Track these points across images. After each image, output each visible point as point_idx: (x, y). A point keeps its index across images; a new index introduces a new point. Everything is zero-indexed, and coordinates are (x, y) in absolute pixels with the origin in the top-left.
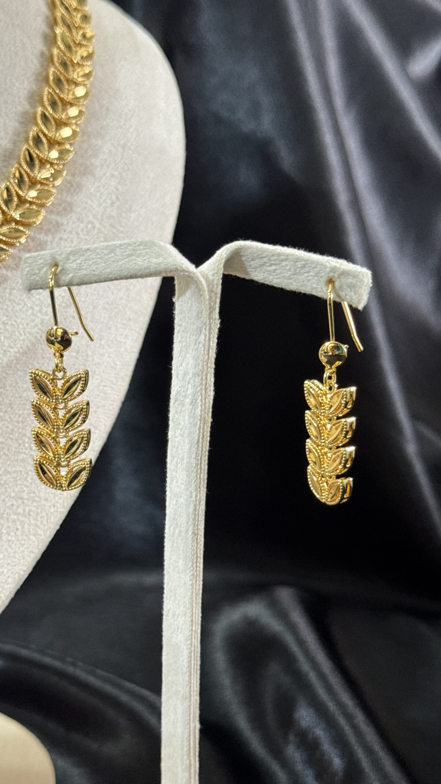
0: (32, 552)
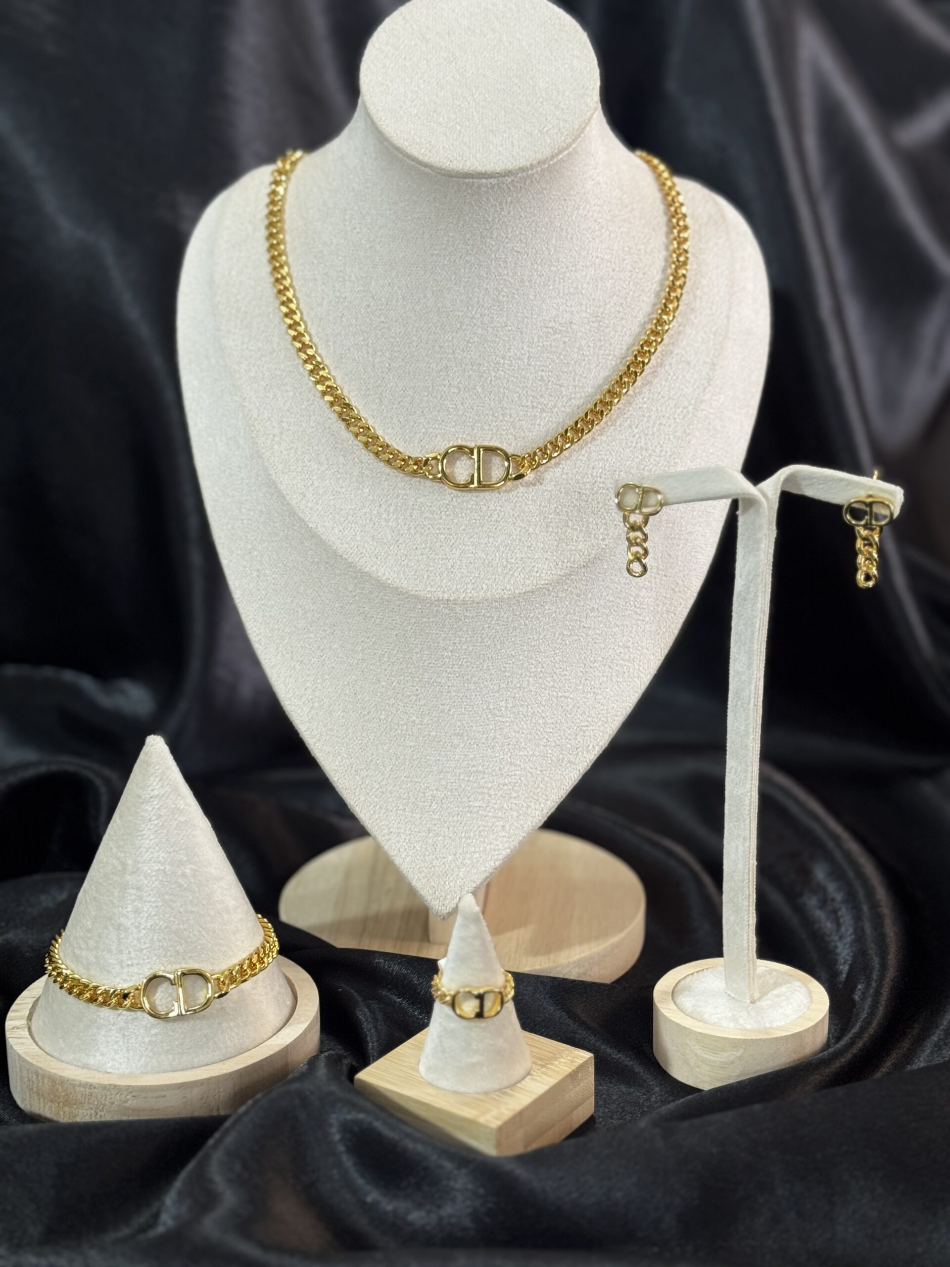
0: (636, 692)
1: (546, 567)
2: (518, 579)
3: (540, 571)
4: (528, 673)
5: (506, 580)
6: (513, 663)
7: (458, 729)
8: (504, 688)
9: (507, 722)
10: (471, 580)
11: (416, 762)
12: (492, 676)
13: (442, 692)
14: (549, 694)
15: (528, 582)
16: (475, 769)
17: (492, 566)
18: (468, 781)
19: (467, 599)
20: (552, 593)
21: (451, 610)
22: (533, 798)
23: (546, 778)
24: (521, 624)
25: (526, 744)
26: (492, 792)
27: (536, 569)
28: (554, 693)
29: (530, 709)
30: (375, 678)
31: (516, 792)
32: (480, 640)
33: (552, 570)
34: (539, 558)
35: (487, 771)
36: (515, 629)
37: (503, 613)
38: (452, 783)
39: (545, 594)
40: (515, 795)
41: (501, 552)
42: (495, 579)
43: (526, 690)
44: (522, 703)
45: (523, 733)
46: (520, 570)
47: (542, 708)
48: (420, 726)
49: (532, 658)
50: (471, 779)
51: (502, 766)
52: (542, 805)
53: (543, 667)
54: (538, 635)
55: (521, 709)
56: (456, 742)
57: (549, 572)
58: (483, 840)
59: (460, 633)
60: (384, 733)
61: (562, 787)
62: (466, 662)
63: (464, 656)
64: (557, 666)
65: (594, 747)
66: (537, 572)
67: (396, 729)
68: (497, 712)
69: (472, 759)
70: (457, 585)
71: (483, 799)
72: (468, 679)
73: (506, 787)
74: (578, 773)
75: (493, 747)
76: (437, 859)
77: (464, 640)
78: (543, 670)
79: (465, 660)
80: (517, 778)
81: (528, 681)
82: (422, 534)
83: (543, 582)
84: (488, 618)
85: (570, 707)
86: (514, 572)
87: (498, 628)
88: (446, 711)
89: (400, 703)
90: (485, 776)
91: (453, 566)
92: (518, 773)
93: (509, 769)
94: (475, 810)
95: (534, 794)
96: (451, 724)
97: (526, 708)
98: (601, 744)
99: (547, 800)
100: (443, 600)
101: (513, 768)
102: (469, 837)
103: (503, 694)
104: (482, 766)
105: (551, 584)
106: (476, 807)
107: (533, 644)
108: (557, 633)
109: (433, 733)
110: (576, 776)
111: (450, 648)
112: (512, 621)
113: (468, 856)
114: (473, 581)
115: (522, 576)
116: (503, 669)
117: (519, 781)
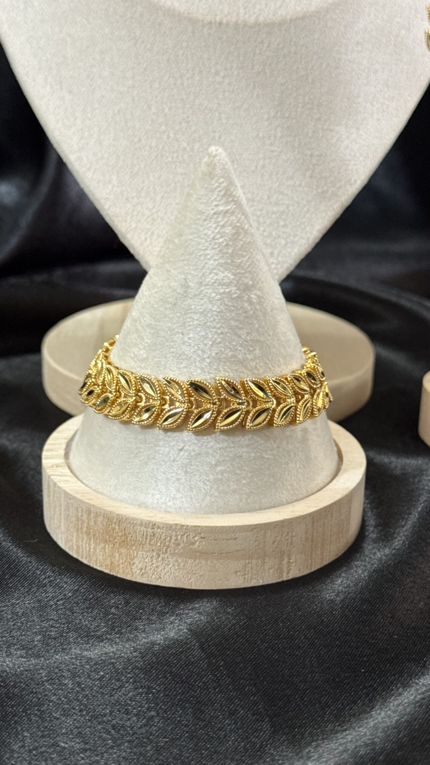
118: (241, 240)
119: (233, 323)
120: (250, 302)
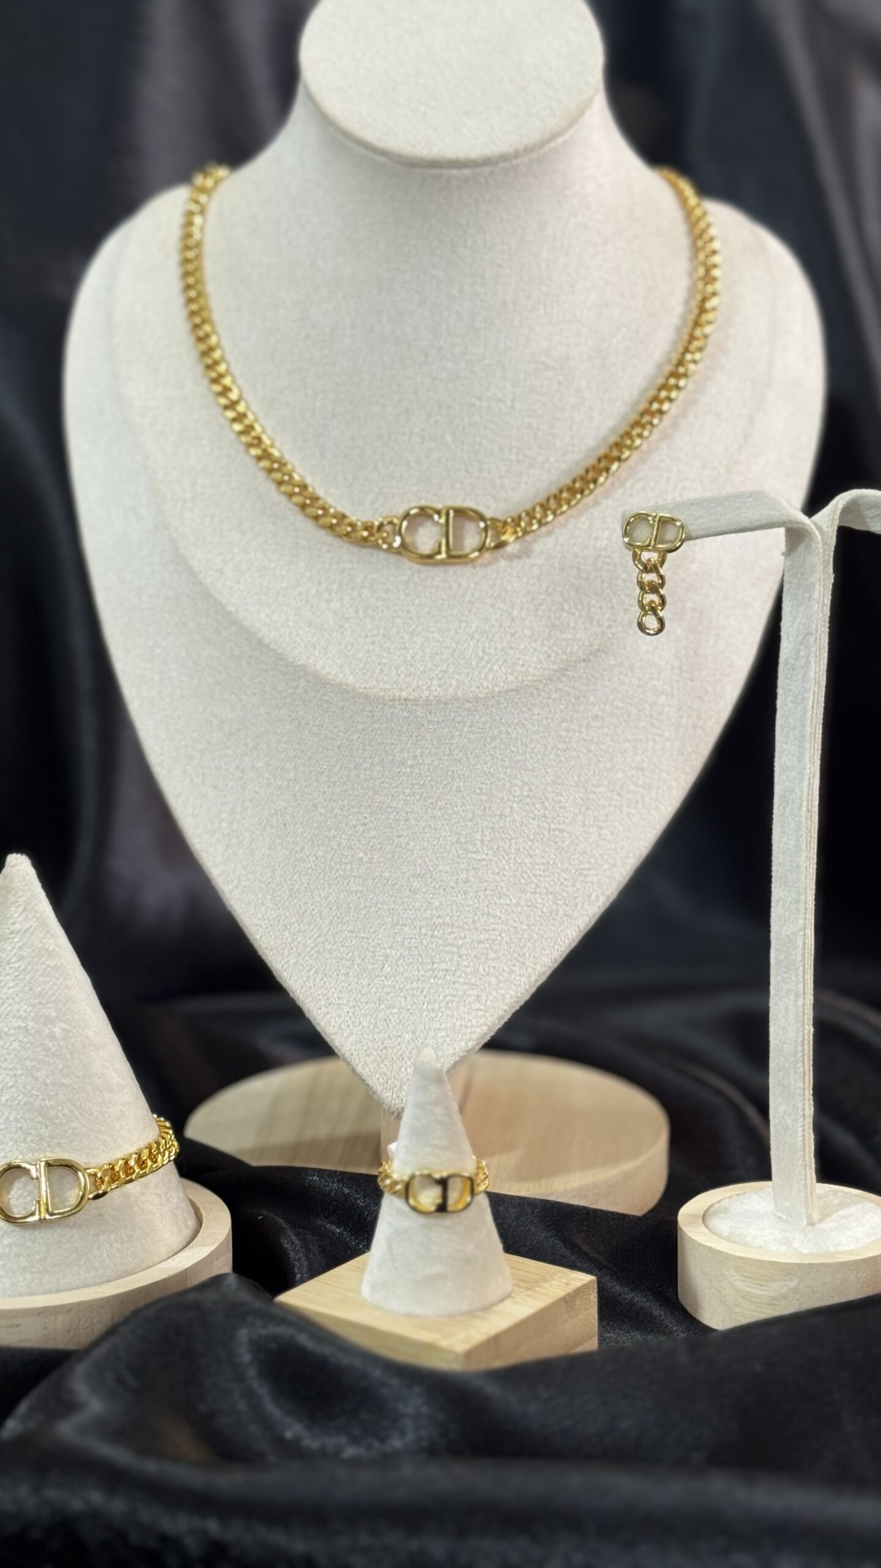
1: (534, 659)
2: (497, 674)
3: (526, 665)
4: (511, 798)
5: (483, 675)
6: (492, 783)
7: (419, 869)
8: (478, 816)
9: (483, 860)
10: (436, 675)
11: (364, 912)
12: (464, 801)
13: (398, 820)
14: (538, 826)
15: (510, 678)
16: (440, 920)
17: (464, 658)
18: (432, 936)
19: (432, 698)
20: (543, 694)
21: (410, 712)
22: (518, 961)
23: (534, 935)
24: (500, 732)
25: (508, 890)
26: (463, 951)
27: (521, 662)
28: (546, 825)
29: (514, 845)
30: (311, 804)
31: (496, 952)
32: (448, 752)
33: (542, 663)
34: (526, 648)
35: (456, 924)
36: (494, 739)
37: (477, 717)
38: (411, 939)
39: (532, 694)
40: (494, 956)
41: (475, 641)
42: (468, 674)
43: (508, 819)
44: (502, 835)
45: (504, 876)
46: (500, 662)
47: (530, 843)
48: (369, 865)
49: (516, 777)
50: (436, 933)
51: (476, 918)
52: (530, 970)
53: (530, 790)
54: (524, 747)
55: (502, 843)
56: (415, 885)
57: (538, 666)
58: (450, 1013)
59: (422, 743)
60: (322, 875)
61: (556, 947)
62: (430, 781)
63: (428, 773)
64: (549, 789)
65: (598, 897)
66: (523, 665)
67: (338, 870)
68: (470, 847)
69: (437, 909)
70: (418, 681)
71: (452, 960)
72: (432, 803)
73: (481, 946)
74: (577, 929)
75: (465, 893)
76: (390, 1038)
77: (427, 751)
78: (531, 794)
79: (429, 778)
80: (497, 933)
81: (512, 808)
82: (373, 618)
83: (530, 678)
84: (459, 723)
85: (567, 843)
86: (493, 665)
87: (472, 736)
88: (404, 845)
89: (344, 836)
90: (455, 930)
91: (413, 658)
92: (497, 927)
93: (485, 922)
94: (441, 974)
95: (519, 955)
96: (409, 862)
97: (508, 843)
98: (608, 893)
99: (535, 964)
100: (399, 699)
101: (492, 920)
102: (433, 1010)
103: (477, 823)
104: (451, 917)
105: (541, 681)
106: (442, 970)
107: (516, 759)
108: (549, 747)
109: (386, 874)
110: (574, 934)
111: (409, 762)
112: (491, 728)
113: (432, 1034)
114: (440, 676)
115: (504, 670)
116: (478, 791)
117: (499, 938)
118: (43, 963)
119: (28, 1063)
120: (52, 1036)
